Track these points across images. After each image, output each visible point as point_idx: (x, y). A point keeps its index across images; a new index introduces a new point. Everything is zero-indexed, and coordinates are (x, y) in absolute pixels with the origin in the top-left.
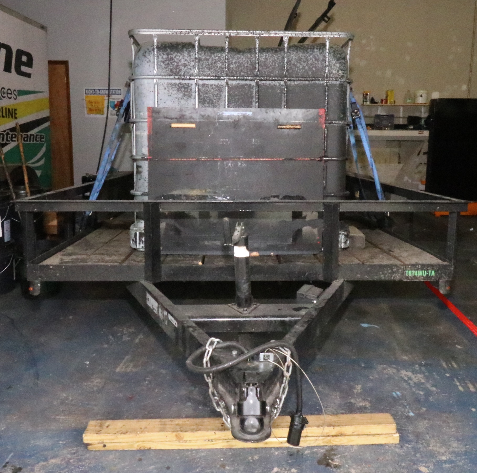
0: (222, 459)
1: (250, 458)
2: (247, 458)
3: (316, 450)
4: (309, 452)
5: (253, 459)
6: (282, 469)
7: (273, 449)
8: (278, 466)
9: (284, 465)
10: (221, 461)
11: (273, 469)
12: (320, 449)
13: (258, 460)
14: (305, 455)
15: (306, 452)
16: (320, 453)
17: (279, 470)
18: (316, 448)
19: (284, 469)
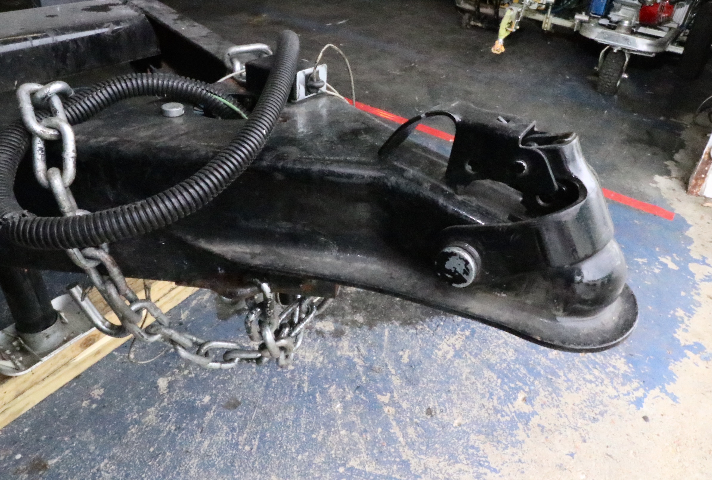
0: (19, 456)
1: (85, 404)
2: (78, 409)
3: (194, 302)
4: (187, 312)
5: (93, 401)
6: (173, 374)
7: (116, 353)
8: (162, 373)
9: (168, 364)
10: (18, 462)
11: (157, 387)
12: (200, 297)
13: (107, 394)
14: (187, 323)
15: (183, 317)
16: (207, 302)
17: (170, 378)
18: (192, 300)
19: (177, 371)
